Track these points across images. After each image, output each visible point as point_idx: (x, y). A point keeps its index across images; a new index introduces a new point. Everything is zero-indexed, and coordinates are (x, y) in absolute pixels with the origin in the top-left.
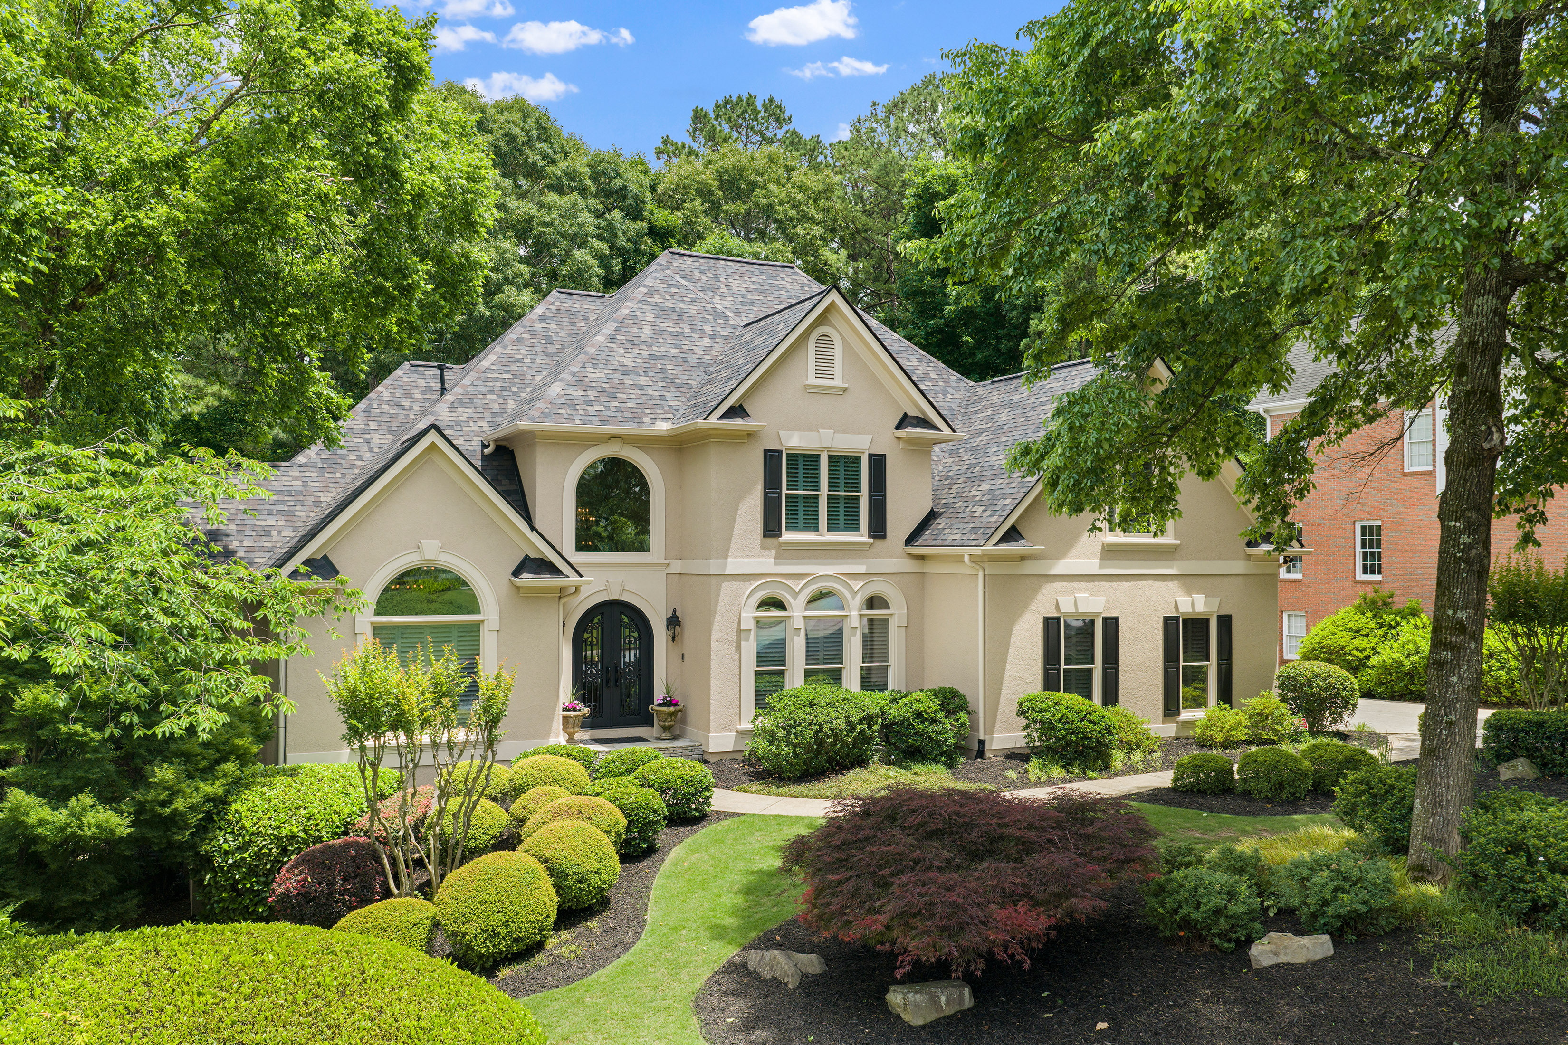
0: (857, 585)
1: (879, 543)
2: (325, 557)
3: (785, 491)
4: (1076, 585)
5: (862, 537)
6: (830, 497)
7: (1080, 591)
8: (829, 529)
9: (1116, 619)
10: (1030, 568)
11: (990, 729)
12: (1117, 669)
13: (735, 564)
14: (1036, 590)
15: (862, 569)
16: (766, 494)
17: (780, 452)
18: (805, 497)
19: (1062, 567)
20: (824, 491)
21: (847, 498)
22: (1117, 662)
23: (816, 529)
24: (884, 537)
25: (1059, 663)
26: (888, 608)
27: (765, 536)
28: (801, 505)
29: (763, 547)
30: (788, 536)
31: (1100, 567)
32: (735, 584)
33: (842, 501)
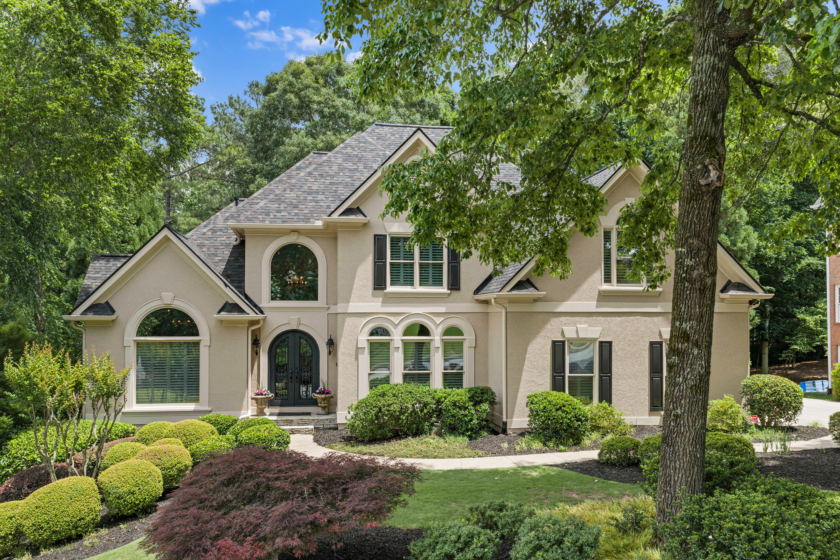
0: (438, 320)
1: (455, 294)
2: (107, 303)
3: (389, 260)
4: (578, 319)
5: (444, 289)
6: (421, 265)
7: (581, 323)
8: (421, 285)
9: (610, 343)
10: (540, 307)
11: (510, 415)
12: (610, 378)
13: (353, 307)
14: (545, 322)
15: (443, 310)
16: (375, 262)
17: (385, 236)
18: (405, 264)
19: (564, 307)
20: (417, 260)
21: (434, 265)
22: (611, 372)
23: (412, 284)
24: (458, 289)
25: (564, 372)
26: (463, 335)
27: (375, 289)
28: (402, 270)
29: (373, 296)
30: (390, 289)
31: (597, 306)
32: (354, 319)
33: (431, 267)
